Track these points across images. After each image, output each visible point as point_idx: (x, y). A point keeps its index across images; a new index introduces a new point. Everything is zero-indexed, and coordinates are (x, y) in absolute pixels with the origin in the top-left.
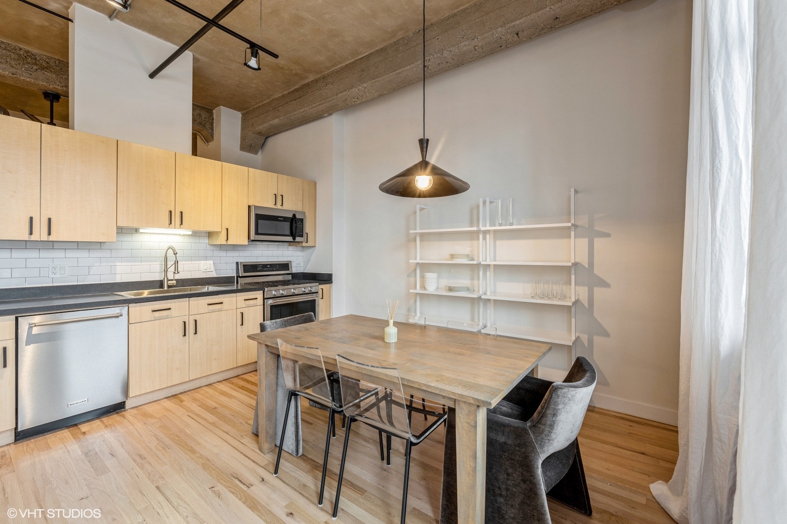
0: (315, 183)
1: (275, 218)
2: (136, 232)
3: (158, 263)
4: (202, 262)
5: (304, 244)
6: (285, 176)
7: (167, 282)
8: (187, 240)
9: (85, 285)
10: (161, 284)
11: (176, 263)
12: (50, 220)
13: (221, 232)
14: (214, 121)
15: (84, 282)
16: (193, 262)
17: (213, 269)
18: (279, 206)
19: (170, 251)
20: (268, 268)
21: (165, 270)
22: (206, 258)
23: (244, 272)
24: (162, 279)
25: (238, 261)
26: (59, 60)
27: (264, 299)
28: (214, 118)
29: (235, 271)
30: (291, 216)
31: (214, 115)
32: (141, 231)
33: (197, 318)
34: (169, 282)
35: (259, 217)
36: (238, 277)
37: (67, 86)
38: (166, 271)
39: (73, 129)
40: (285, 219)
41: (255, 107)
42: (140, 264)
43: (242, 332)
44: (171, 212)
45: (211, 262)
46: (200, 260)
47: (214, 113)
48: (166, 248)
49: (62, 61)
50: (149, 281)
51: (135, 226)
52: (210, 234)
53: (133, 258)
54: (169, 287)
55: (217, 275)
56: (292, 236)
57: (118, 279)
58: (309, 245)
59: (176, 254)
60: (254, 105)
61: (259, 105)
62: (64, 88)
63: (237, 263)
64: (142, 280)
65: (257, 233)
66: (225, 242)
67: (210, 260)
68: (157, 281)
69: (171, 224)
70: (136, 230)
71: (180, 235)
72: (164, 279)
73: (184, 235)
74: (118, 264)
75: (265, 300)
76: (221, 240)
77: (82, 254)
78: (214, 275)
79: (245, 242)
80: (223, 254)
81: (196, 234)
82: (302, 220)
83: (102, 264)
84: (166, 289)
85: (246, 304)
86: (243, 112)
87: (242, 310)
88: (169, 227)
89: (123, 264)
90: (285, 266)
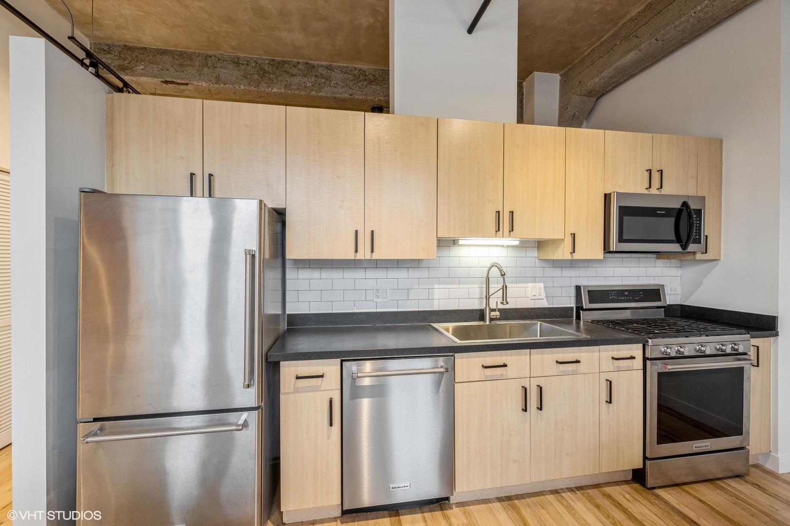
0: (721, 141)
1: (651, 212)
2: (454, 244)
3: (477, 286)
4: (530, 285)
5: (699, 256)
6: (665, 137)
7: (490, 314)
8: (511, 253)
9: (404, 312)
10: (480, 315)
11: (505, 288)
12: (372, 232)
13: (563, 240)
14: (524, 97)
15: (404, 308)
16: (518, 285)
17: (543, 295)
18: (654, 191)
19: (495, 269)
20: (626, 296)
21: (486, 296)
22: (534, 279)
23: (590, 303)
24: (484, 308)
25: (579, 284)
26: (382, 70)
27: (645, 359)
28: (524, 92)
29: (573, 300)
30: (678, 205)
31: (524, 89)
32: (461, 242)
33: (542, 382)
34: (493, 313)
35: (625, 211)
36: (579, 308)
37: (388, 95)
38: (488, 297)
39: (393, 113)
40: (668, 212)
41: (586, 53)
42: (457, 286)
43: (609, 414)
44: (499, 212)
45: (542, 285)
46: (527, 282)
47: (524, 86)
48: (489, 265)
49: (384, 70)
50: (468, 310)
51: (452, 235)
52: (540, 244)
53: (451, 279)
54: (491, 320)
55: (549, 305)
56: (678, 242)
57: (436, 306)
58: (707, 258)
59: (504, 275)
60: (584, 51)
61: (592, 48)
62: (386, 98)
63: (578, 288)
64: (460, 308)
65: (621, 240)
66: (570, 255)
67: (539, 282)
68: (476, 310)
69: (499, 230)
70: (454, 242)
71: (503, 246)
72: (486, 308)
73: (508, 246)
74: (436, 286)
75: (648, 362)
76: (563, 253)
77: (402, 274)
78: (544, 304)
79: (599, 254)
80: (557, 272)
81: (525, 245)
82: (699, 212)
83: (421, 287)
84: (488, 323)
85: (615, 365)
86: (562, 73)
87: (610, 376)
88: (496, 236)
89: (441, 286)
90: (654, 293)
